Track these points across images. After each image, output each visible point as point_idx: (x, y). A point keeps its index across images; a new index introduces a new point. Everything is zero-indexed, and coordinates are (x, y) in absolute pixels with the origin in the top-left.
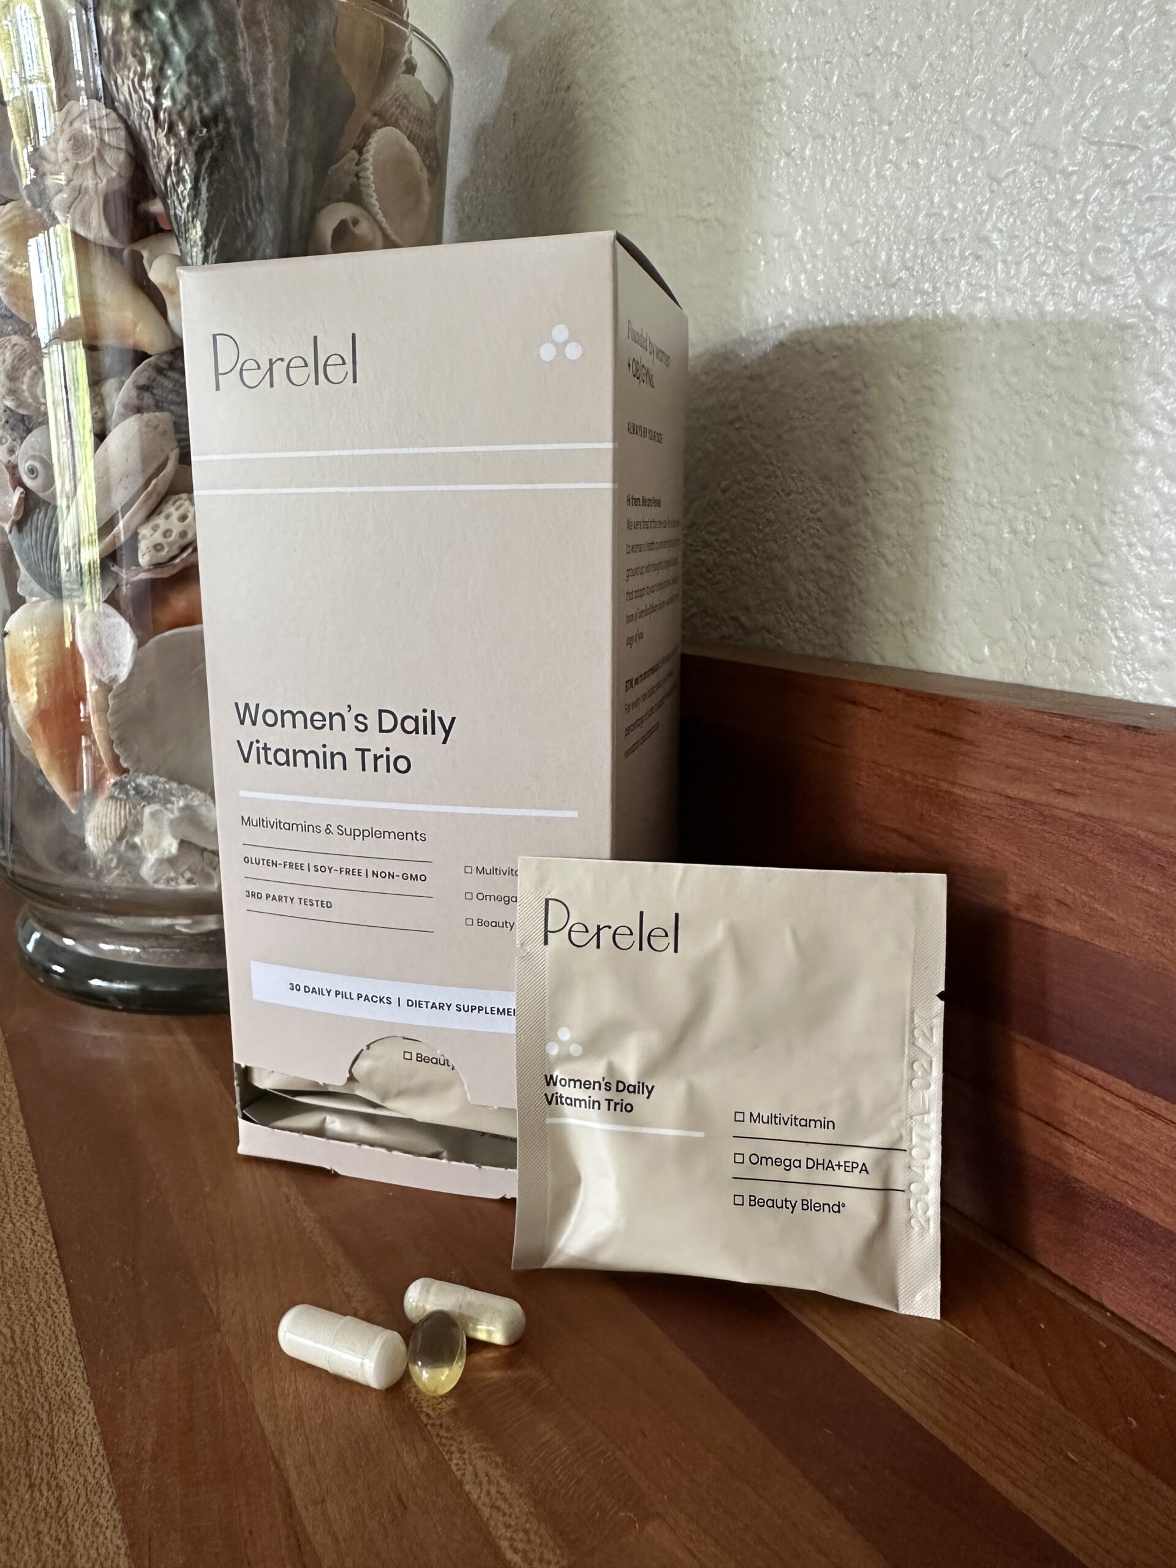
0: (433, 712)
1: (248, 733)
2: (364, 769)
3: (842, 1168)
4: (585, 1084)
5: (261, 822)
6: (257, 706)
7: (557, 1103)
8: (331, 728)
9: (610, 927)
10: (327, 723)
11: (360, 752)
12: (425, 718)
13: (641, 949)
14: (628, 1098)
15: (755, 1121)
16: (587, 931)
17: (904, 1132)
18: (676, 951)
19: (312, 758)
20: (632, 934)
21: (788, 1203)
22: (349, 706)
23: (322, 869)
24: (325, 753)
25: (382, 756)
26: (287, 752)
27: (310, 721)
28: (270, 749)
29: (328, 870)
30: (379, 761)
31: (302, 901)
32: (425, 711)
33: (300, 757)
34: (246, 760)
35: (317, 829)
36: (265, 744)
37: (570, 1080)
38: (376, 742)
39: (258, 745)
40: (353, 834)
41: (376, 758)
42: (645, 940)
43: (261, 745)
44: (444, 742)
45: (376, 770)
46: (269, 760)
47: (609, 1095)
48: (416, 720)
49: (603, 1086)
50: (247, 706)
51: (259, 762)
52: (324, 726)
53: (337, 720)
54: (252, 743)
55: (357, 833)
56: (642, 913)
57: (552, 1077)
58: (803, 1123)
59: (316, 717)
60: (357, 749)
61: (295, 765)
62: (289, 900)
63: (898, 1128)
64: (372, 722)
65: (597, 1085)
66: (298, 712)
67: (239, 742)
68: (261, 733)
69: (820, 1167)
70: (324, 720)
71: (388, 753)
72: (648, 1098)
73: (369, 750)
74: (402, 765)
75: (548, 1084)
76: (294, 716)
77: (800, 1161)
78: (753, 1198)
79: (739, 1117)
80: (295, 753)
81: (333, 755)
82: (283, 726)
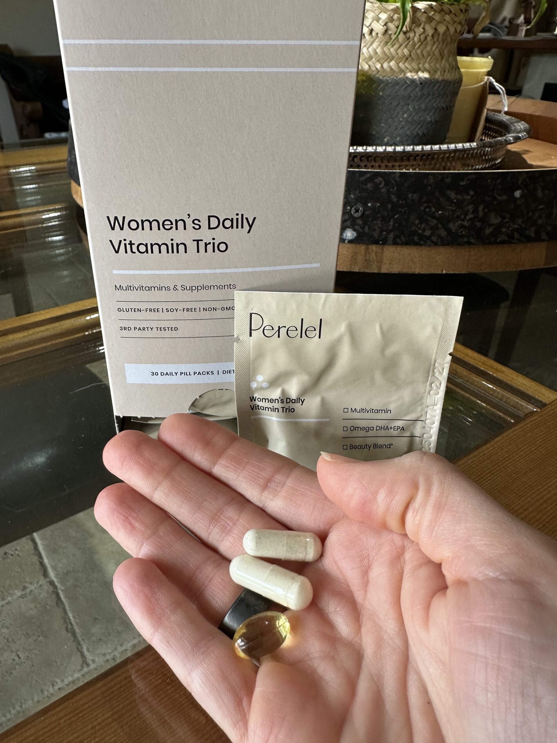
0: (242, 215)
1: (117, 235)
2: (198, 252)
3: (392, 429)
4: (270, 401)
5: (129, 288)
6: (124, 218)
7: (256, 409)
8: (177, 229)
9: (285, 327)
10: (174, 226)
11: (196, 242)
12: (237, 219)
13: (301, 337)
14: (292, 405)
15: (353, 412)
16: (273, 329)
17: (423, 413)
18: (320, 337)
19: (163, 248)
20: (297, 330)
21: (367, 446)
22: (189, 215)
23: (172, 310)
24: (172, 244)
25: (210, 243)
26: (146, 245)
27: (162, 225)
28: (134, 244)
29: (175, 310)
30: (208, 246)
31: (159, 329)
32: (237, 215)
33: (156, 248)
34: (117, 252)
35: (168, 289)
36: (131, 241)
37: (263, 399)
38: (206, 235)
39: (125, 242)
40: (191, 289)
41: (206, 245)
42: (304, 332)
43: (127, 242)
44: (249, 232)
45: (206, 251)
46: (134, 251)
47: (282, 405)
48: (232, 221)
49: (280, 401)
50: (116, 218)
51: (126, 252)
52: (171, 228)
53: (180, 224)
54: (120, 241)
55: (194, 288)
56: (302, 320)
57: (253, 397)
58: (376, 411)
59: (166, 223)
60: (194, 240)
61: (152, 252)
62: (149, 329)
63: (421, 412)
64: (204, 224)
65: (277, 401)
66: (153, 220)
67: (111, 241)
68: (127, 234)
69: (382, 429)
70: (172, 224)
71: (214, 241)
72: (302, 405)
73: (202, 240)
74: (223, 247)
75: (252, 401)
76: (151, 223)
77: (373, 428)
78: (351, 446)
79: (346, 410)
80: (152, 245)
81: (178, 245)
82: (143, 229)
